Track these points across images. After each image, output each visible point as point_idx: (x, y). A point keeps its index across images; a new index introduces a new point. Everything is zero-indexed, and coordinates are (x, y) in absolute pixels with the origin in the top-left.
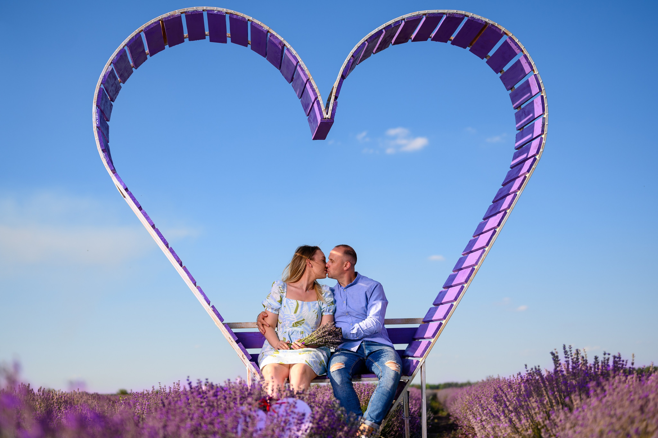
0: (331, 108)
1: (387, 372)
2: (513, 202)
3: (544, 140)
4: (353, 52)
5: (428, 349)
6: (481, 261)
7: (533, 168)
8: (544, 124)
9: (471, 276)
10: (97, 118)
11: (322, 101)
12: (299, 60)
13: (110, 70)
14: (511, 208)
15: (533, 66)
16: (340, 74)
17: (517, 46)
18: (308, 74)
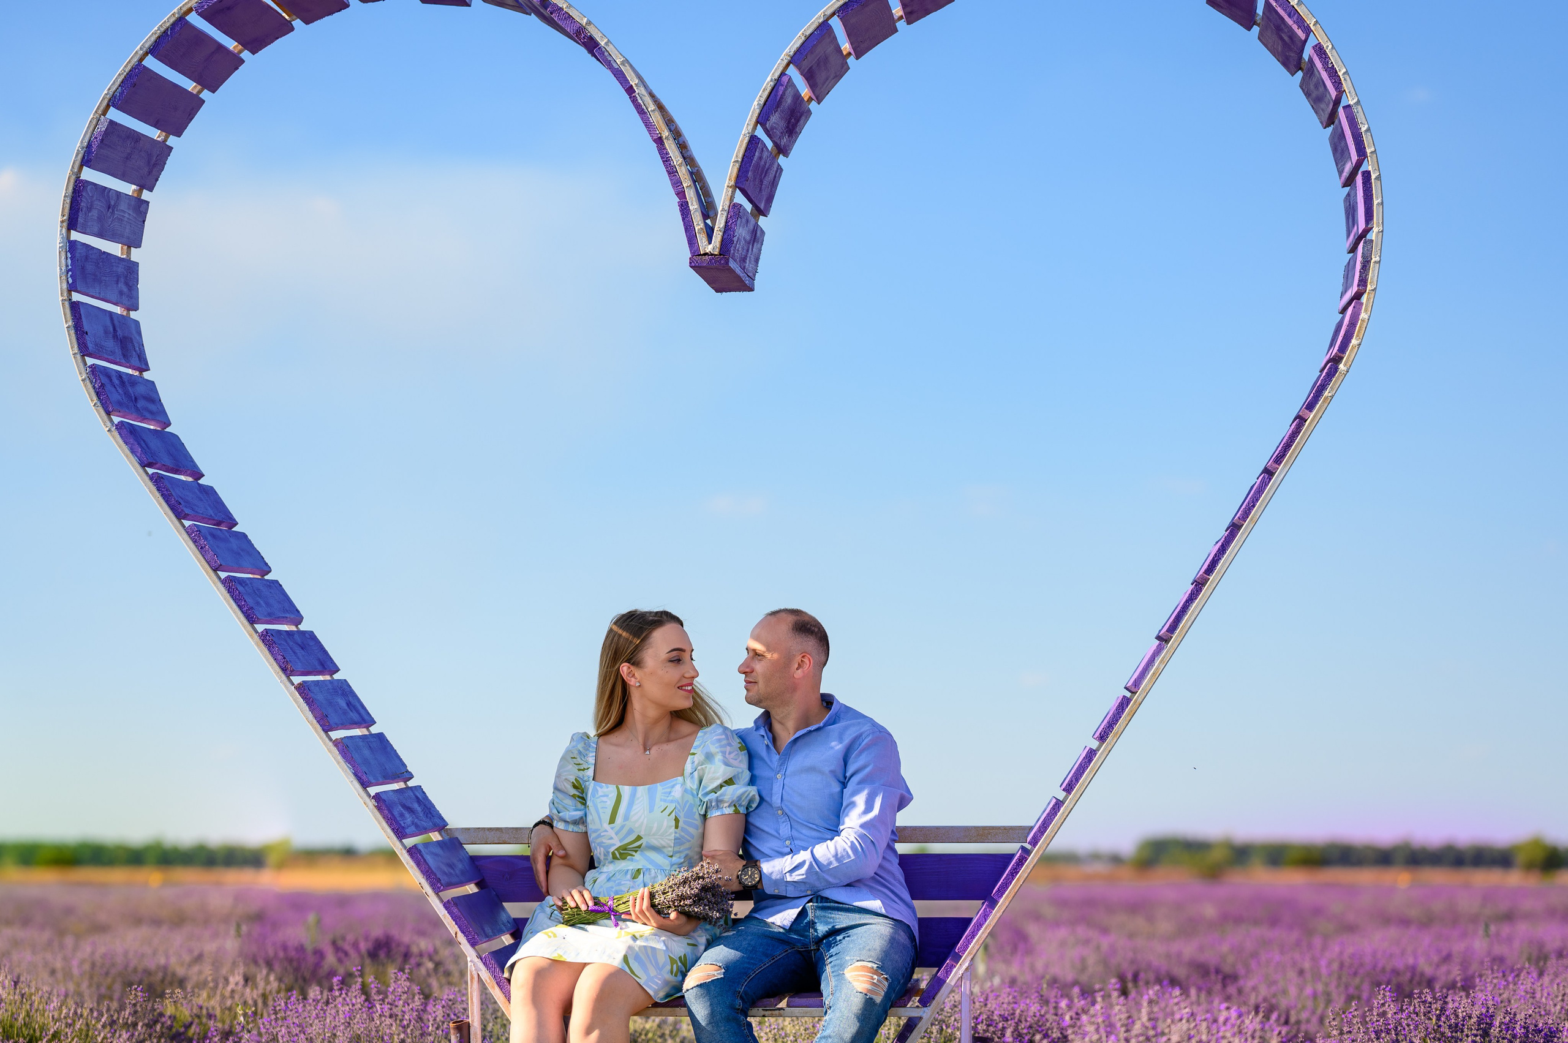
0: (722, 225)
1: (843, 996)
2: (1257, 500)
3: (1366, 311)
4: (792, 53)
5: (981, 931)
6: (1151, 678)
7: (1326, 398)
8: (1369, 262)
9: (1117, 721)
10: (70, 267)
11: (694, 203)
12: (631, 83)
13: (104, 129)
14: (1251, 519)
15: (1342, 79)
16: (750, 120)
17: (1295, 18)
18: (658, 122)
